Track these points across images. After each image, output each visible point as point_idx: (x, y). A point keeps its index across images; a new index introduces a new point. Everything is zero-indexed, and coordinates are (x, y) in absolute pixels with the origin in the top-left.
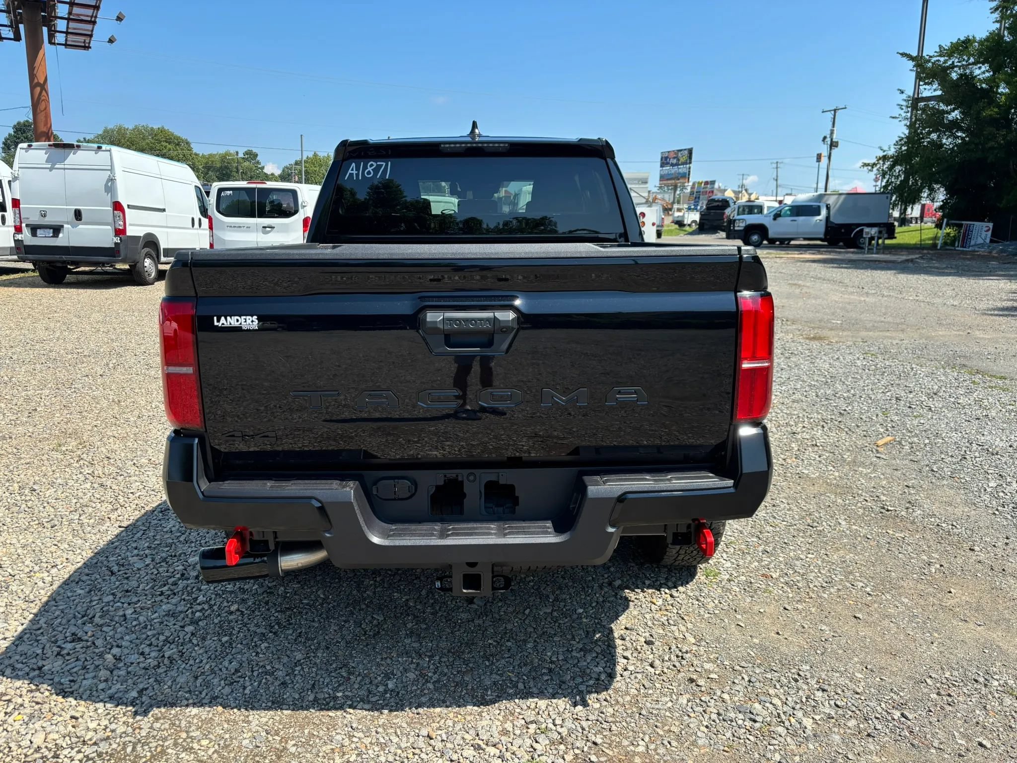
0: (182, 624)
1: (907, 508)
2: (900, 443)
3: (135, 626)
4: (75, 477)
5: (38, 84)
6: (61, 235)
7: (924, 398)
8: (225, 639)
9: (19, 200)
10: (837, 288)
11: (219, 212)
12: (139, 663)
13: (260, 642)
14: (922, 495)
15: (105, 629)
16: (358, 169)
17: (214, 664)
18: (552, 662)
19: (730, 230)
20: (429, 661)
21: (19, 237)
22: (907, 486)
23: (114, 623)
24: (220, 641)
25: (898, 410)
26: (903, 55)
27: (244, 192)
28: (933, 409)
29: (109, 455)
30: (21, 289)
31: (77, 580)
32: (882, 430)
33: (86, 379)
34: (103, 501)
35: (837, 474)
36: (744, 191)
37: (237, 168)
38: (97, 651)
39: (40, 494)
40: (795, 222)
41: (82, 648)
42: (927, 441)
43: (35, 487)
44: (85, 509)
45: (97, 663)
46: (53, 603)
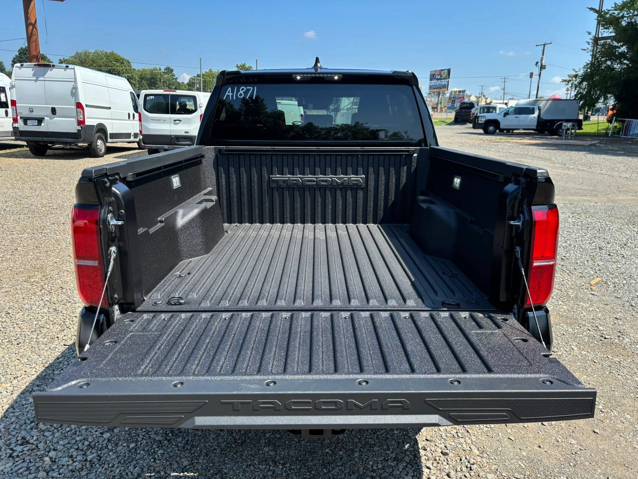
0: (102, 431)
1: (619, 337)
2: (606, 283)
3: (68, 432)
4: (37, 303)
5: (31, 24)
6: (43, 124)
7: (618, 248)
8: (132, 445)
9: (15, 101)
10: (548, 164)
11: (145, 110)
12: (68, 465)
13: (158, 449)
14: (627, 326)
15: (46, 434)
16: (233, 92)
17: (122, 469)
18: (373, 471)
19: (475, 123)
20: (282, 469)
21: (16, 125)
22: (616, 318)
23: (53, 429)
24: (128, 447)
25: (602, 257)
26: (591, 9)
27: (162, 97)
28: (625, 256)
29: (63, 286)
30: (18, 159)
31: (30, 390)
32: (593, 273)
33: (53, 225)
34: (55, 323)
35: (565, 307)
36: (482, 97)
37: (160, 79)
38: (39, 453)
39: (13, 316)
40: (518, 118)
41: (28, 450)
42: (625, 282)
43: (10, 311)
44: (42, 329)
45: (37, 465)
46: (11, 410)
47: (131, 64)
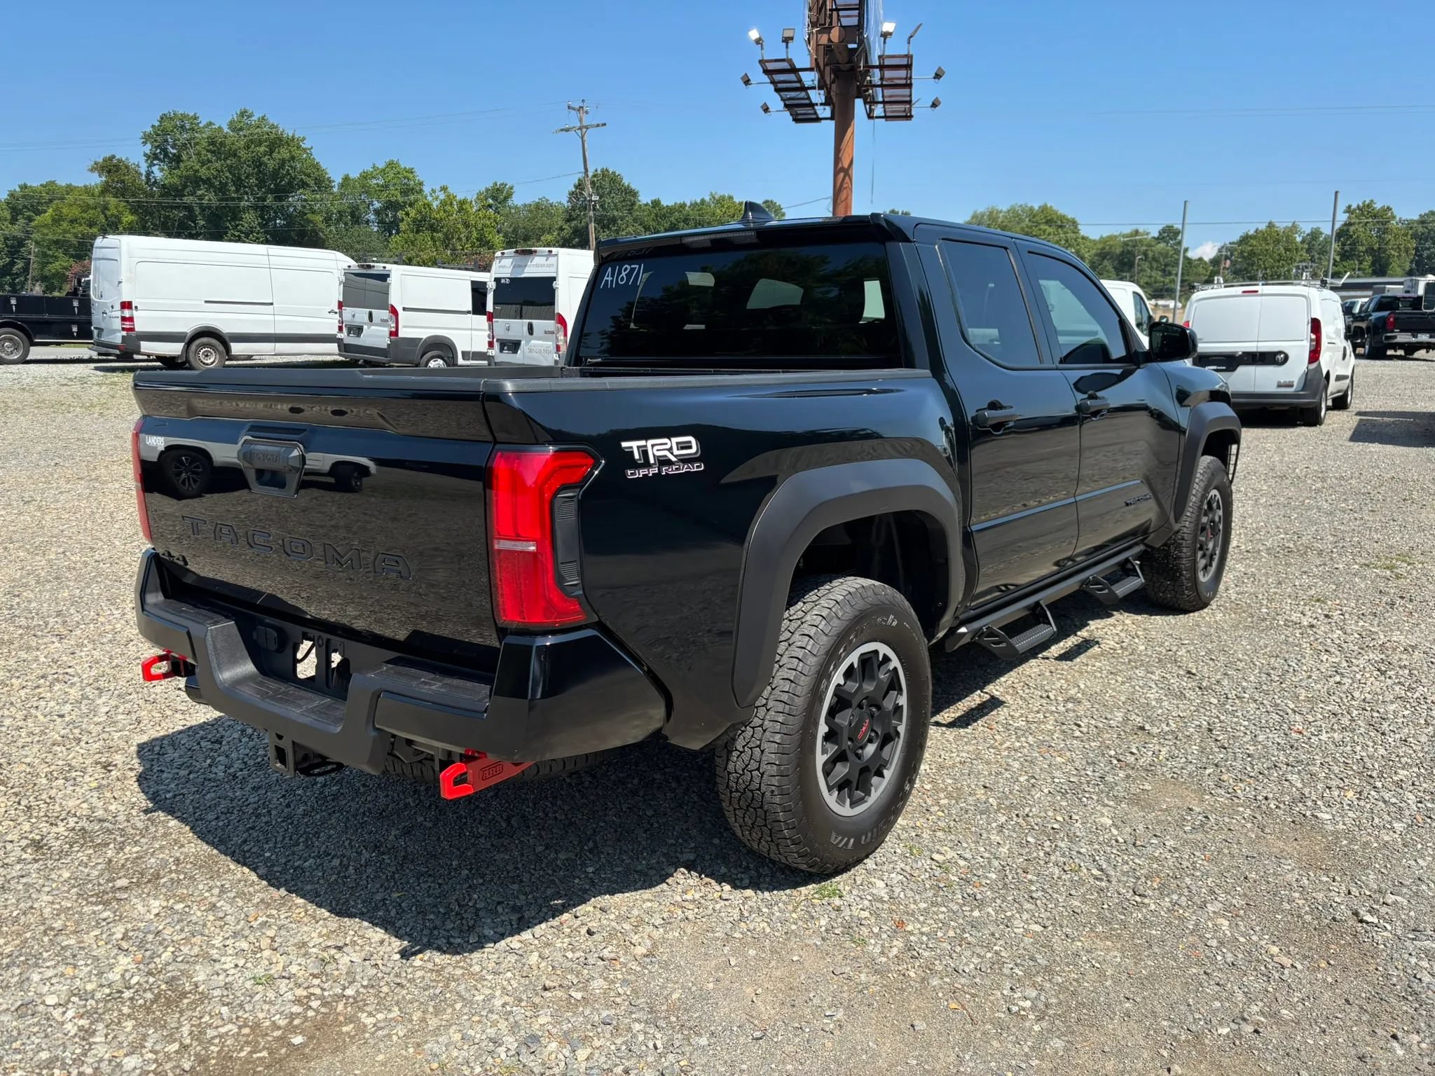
5: (843, 169)
16: (612, 276)
47: (1079, 227)
